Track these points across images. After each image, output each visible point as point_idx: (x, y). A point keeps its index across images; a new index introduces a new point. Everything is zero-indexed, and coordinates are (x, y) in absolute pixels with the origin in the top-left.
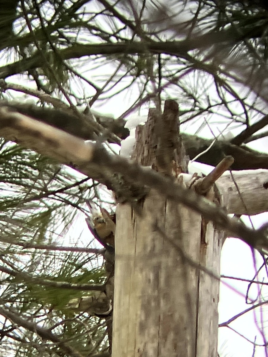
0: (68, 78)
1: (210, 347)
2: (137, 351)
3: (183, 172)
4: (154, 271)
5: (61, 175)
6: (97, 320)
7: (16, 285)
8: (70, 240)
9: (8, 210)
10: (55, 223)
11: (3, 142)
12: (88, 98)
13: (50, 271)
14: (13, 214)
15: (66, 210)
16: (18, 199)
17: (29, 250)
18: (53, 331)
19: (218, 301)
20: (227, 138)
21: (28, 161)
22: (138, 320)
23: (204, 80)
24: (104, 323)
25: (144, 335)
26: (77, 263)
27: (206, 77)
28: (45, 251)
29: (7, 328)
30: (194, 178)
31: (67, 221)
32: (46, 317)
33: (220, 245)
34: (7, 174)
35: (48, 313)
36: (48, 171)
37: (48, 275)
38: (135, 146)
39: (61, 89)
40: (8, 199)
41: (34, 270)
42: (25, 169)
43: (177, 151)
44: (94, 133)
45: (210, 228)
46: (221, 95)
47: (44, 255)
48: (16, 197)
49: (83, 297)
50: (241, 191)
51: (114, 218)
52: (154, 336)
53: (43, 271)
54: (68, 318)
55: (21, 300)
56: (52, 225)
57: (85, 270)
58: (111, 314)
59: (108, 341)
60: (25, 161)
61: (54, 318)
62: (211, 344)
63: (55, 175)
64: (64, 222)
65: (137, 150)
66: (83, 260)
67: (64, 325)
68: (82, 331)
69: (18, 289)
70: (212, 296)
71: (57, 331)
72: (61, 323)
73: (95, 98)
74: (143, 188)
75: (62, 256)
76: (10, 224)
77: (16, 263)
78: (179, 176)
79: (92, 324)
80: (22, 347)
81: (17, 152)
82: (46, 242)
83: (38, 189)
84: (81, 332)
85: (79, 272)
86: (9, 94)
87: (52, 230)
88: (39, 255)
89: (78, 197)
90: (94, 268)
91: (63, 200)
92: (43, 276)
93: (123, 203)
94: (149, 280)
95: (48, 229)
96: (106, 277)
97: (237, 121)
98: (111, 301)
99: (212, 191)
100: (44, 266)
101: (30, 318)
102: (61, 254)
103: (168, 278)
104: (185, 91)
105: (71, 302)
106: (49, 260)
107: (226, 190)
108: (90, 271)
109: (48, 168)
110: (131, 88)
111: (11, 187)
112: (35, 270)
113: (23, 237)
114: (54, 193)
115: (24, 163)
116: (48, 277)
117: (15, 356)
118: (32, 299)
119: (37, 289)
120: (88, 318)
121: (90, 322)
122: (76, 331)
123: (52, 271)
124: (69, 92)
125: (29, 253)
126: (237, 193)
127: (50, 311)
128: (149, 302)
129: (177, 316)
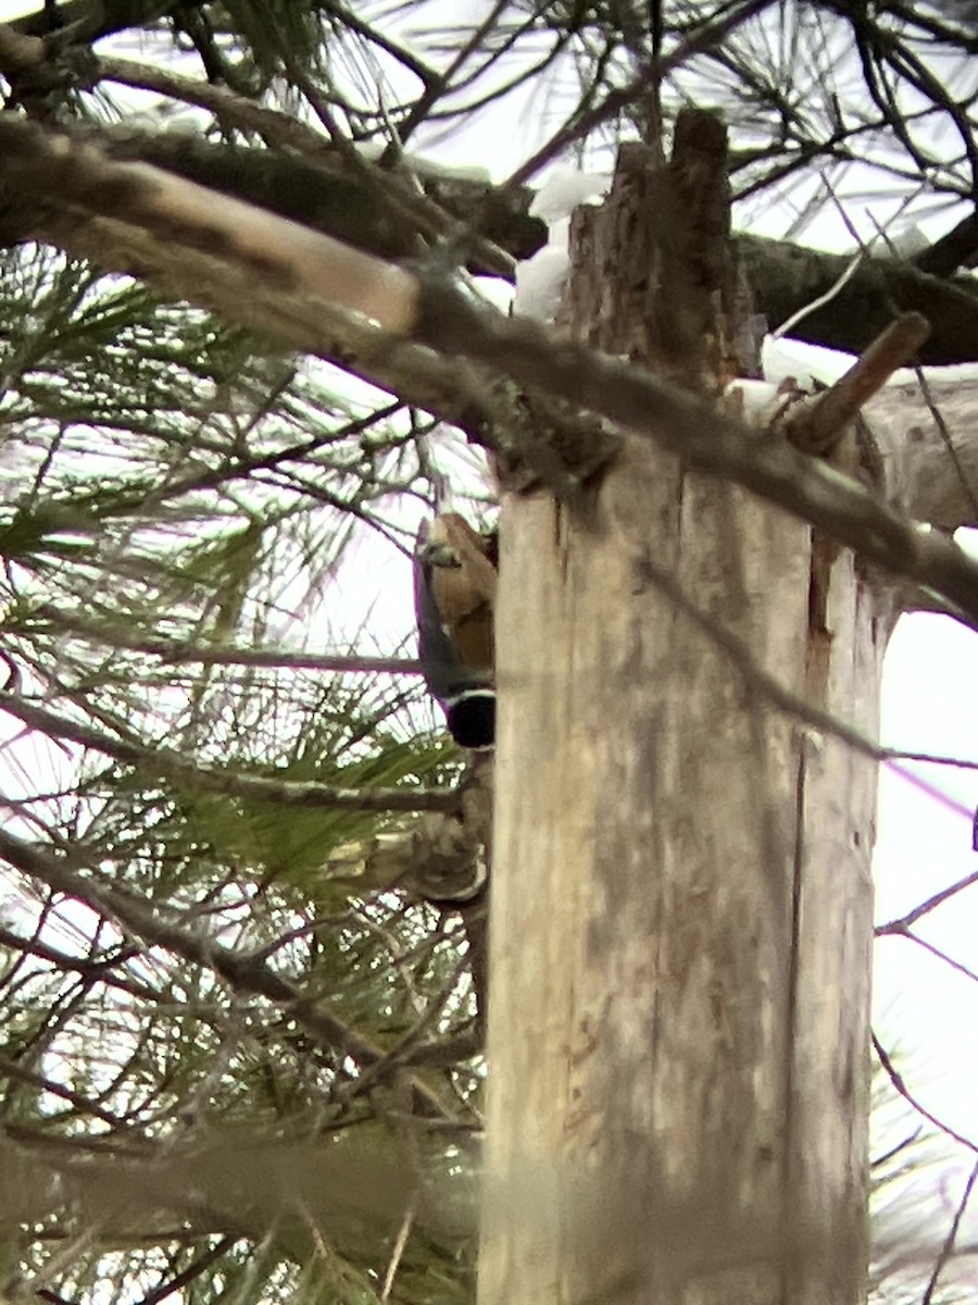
0: (321, 37)
1: (844, 1008)
2: (576, 1027)
3: (743, 375)
4: (638, 739)
5: (294, 394)
6: (431, 919)
7: (137, 796)
8: (330, 632)
9: (105, 526)
10: (276, 569)
11: (85, 276)
12: (393, 111)
13: (261, 746)
14: (126, 541)
15: (313, 527)
16: (139, 486)
17: (183, 670)
18: (270, 961)
19: (873, 842)
20: (905, 250)
21: (178, 344)
22: (584, 916)
23: (818, 37)
24: (457, 928)
25: (603, 969)
26: (355, 714)
27: (827, 27)
28: (239, 670)
29: (105, 953)
30: (784, 397)
31: (318, 562)
32: (245, 911)
33: (881, 635)
34: (102, 396)
35: (255, 896)
36: (249, 381)
37: (253, 760)
38: (569, 284)
39: (295, 77)
40: (106, 485)
41: (200, 742)
42: (164, 374)
43: (723, 297)
44: (420, 236)
45: (843, 575)
46: (882, 93)
47: (237, 689)
48: (135, 477)
49: (379, 837)
50: (956, 439)
51: (491, 547)
52: (640, 972)
53: (234, 746)
54: (327, 915)
55: (153, 850)
56: (265, 580)
57: (388, 741)
58: (482, 896)
59: (473, 996)
60: (164, 347)
61: (276, 914)
62: (849, 994)
63: (275, 394)
64: (307, 568)
65: (575, 297)
66: (379, 705)
67: (310, 938)
68: (377, 961)
69: (144, 812)
70: (850, 822)
71: (288, 960)
72: (301, 933)
73: (420, 112)
74: (599, 437)
75: (303, 690)
76: (113, 578)
77: (136, 718)
78: (730, 388)
79: (413, 933)
80: (160, 1023)
81: (137, 315)
82: (243, 640)
83: (214, 448)
84: (374, 965)
85: (365, 749)
86: (105, 102)
87: (264, 598)
88: (221, 687)
89: (360, 475)
90: (418, 732)
91: (306, 487)
92: (236, 763)
93: (527, 492)
94: (622, 771)
95: (252, 593)
96: (462, 766)
97: (940, 188)
98: (481, 848)
99: (849, 444)
100: (235, 726)
101: (186, 916)
102: (299, 684)
103: (691, 762)
104: (748, 77)
105: (337, 854)
106: (255, 704)
107: (901, 439)
108: (406, 745)
109: (251, 372)
110: (550, 72)
111: (116, 441)
112: (206, 742)
113: (162, 623)
114: (270, 461)
115: (164, 355)
116: (254, 767)
117: (132, 1053)
118: (194, 846)
119: (212, 810)
120: (399, 915)
121: (405, 928)
122: (355, 961)
123: (268, 747)
124: (324, 88)
125: (183, 682)
126: (942, 447)
127: (262, 887)
128: (621, 853)
129: (721, 898)
